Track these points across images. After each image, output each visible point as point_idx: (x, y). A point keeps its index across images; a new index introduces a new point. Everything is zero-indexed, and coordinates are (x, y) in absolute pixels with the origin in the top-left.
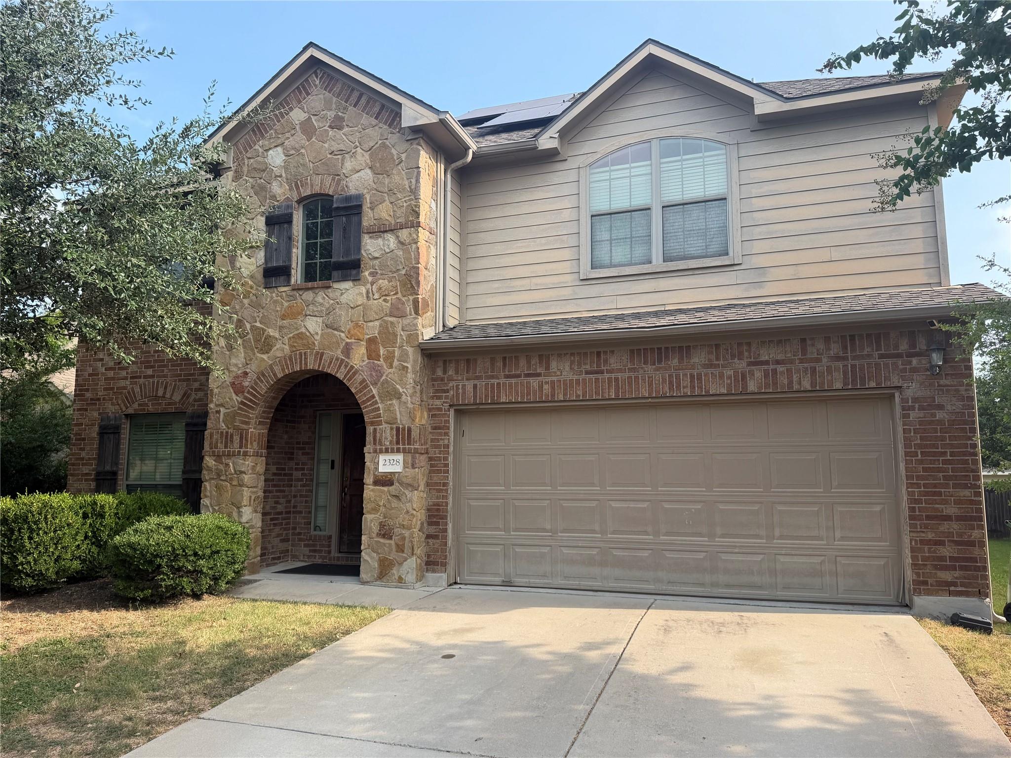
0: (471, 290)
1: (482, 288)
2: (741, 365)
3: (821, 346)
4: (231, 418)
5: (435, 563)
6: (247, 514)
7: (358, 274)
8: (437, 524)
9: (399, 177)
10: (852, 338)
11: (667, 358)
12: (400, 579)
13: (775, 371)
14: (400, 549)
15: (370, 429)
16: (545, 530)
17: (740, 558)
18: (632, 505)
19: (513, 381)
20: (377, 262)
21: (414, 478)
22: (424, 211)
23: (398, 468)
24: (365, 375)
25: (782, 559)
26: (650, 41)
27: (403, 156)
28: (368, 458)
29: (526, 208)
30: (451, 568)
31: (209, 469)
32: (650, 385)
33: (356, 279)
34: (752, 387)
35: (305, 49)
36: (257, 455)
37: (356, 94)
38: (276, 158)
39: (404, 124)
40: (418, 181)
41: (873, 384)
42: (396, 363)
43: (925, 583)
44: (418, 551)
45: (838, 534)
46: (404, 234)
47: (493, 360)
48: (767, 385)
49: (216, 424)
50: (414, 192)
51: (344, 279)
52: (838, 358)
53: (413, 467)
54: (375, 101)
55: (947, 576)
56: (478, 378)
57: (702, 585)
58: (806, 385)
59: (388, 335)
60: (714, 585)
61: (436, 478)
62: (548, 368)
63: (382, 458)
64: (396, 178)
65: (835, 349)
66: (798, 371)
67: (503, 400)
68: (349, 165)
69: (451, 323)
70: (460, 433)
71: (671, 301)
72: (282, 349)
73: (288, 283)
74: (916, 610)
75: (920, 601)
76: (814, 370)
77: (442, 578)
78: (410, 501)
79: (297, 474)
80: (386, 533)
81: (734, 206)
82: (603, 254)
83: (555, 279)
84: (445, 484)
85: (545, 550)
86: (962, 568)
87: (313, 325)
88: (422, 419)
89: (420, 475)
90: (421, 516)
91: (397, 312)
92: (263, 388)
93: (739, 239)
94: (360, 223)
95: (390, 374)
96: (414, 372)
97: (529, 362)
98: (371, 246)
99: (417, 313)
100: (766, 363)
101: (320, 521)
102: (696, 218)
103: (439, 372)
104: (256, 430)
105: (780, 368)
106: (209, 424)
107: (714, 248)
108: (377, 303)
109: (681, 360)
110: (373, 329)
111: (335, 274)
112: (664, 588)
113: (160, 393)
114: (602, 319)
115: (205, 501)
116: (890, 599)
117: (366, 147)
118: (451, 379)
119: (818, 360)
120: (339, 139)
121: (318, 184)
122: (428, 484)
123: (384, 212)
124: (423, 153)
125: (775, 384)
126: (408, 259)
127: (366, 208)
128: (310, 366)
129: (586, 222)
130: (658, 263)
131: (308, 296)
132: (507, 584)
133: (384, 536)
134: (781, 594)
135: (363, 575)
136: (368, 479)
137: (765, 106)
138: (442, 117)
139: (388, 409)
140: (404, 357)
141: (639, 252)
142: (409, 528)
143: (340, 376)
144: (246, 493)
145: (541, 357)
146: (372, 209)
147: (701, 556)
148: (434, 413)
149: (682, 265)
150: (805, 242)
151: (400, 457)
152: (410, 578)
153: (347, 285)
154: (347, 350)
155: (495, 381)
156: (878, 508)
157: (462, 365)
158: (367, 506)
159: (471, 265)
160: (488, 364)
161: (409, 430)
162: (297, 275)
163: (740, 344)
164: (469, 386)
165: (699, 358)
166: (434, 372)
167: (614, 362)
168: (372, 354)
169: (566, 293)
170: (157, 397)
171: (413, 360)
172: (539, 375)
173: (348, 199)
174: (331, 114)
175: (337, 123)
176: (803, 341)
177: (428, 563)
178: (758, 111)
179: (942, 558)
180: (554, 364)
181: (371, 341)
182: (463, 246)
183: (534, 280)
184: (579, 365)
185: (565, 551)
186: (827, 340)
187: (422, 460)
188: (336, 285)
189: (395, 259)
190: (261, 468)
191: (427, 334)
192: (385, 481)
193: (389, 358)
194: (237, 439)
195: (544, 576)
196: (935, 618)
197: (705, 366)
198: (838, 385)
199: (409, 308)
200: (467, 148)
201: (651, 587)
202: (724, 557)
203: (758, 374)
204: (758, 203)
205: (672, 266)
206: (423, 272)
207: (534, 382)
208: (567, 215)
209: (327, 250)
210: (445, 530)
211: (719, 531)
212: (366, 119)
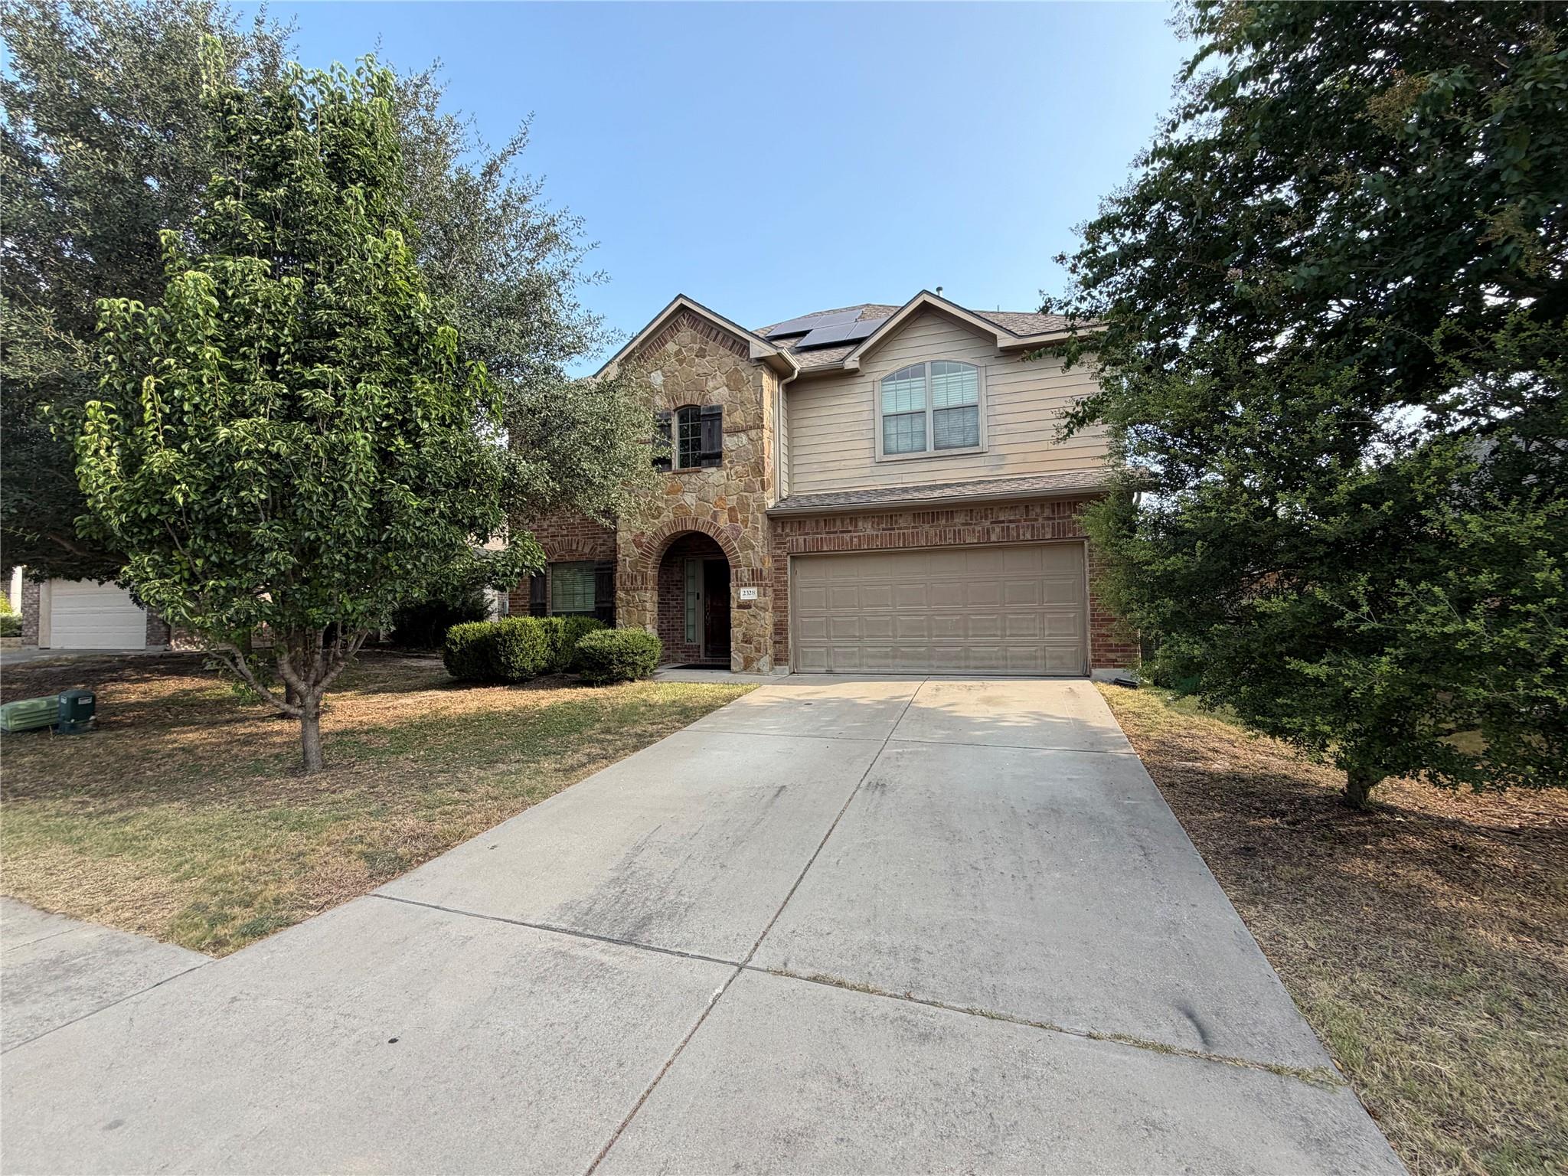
0: (796, 470)
1: (803, 469)
2: (987, 524)
3: (1038, 510)
4: (634, 564)
5: (781, 660)
6: (649, 627)
7: (720, 462)
8: (781, 634)
9: (748, 393)
10: (1059, 504)
11: (938, 519)
12: (759, 670)
13: (1008, 527)
14: (758, 650)
15: (733, 571)
16: (855, 637)
17: (984, 649)
18: (914, 618)
19: (832, 536)
20: (733, 453)
21: (766, 603)
22: (766, 416)
23: (754, 597)
24: (729, 533)
25: (1011, 649)
26: (925, 292)
27: (751, 378)
28: (732, 590)
29: (836, 410)
30: (791, 662)
31: (621, 600)
32: (927, 537)
33: (719, 466)
34: (993, 538)
35: (677, 299)
36: (653, 589)
37: (714, 332)
38: (657, 378)
39: (752, 356)
40: (761, 395)
41: (1071, 535)
42: (749, 525)
43: (1099, 661)
44: (769, 652)
45: (1047, 633)
46: (753, 433)
47: (817, 522)
48: (1003, 537)
49: (624, 569)
50: (760, 403)
51: (711, 465)
52: (1049, 518)
53: (765, 596)
54: (729, 338)
55: (1112, 656)
56: (807, 534)
57: (959, 667)
58: (1028, 536)
59: (744, 505)
60: (967, 667)
61: (779, 603)
62: (856, 526)
63: (742, 590)
64: (746, 394)
65: (1047, 512)
66: (1023, 527)
67: (825, 549)
68: (711, 384)
69: (785, 495)
70: (794, 573)
71: (940, 478)
72: (668, 516)
73: (670, 470)
74: (1093, 677)
75: (1096, 672)
76: (1033, 526)
77: (786, 669)
78: (764, 618)
79: (674, 603)
80: (747, 640)
81: (983, 411)
82: (893, 445)
83: (858, 462)
84: (786, 607)
85: (856, 649)
86: (1122, 651)
87: (689, 499)
88: (769, 564)
89: (769, 600)
90: (770, 629)
91: (749, 488)
92: (656, 543)
93: (986, 434)
94: (721, 425)
95: (746, 532)
96: (763, 531)
97: (842, 523)
98: (729, 442)
99: (763, 489)
100: (1003, 522)
101: (691, 636)
102: (955, 420)
103: (779, 531)
104: (652, 572)
105: (1012, 525)
106: (619, 569)
107: (970, 440)
108: (734, 482)
109: (947, 520)
110: (732, 501)
111: (704, 462)
112: (935, 671)
113: (574, 547)
114: (892, 491)
115: (619, 621)
116: (1079, 672)
117: (723, 371)
118: (787, 535)
119: (1036, 520)
120: (704, 365)
121: (691, 398)
122: (773, 608)
123: (738, 418)
124: (764, 375)
125: (1008, 536)
126: (756, 451)
127: (724, 415)
128: (689, 528)
129: (879, 420)
130: (930, 450)
131: (685, 478)
132: (830, 672)
133: (746, 642)
134: (1010, 671)
135: (733, 668)
136: (734, 604)
137: (1005, 341)
138: (779, 351)
139: (746, 557)
140: (755, 520)
141: (918, 442)
142: (763, 636)
143: (710, 534)
144: (648, 615)
145: (851, 519)
146: (729, 415)
147: (959, 649)
148: (776, 559)
149: (947, 452)
150: (1032, 437)
151: (755, 589)
152: (766, 669)
153: (713, 470)
154: (715, 516)
155: (819, 536)
156: (1072, 615)
157: (796, 525)
158: (733, 622)
159: (796, 452)
160: (814, 524)
161: (761, 571)
162: (676, 464)
163: (986, 509)
164: (801, 539)
165: (959, 519)
166: (775, 530)
167: (902, 522)
168: (733, 519)
169: (866, 472)
170: (572, 551)
171: (762, 522)
172: (850, 531)
173: (712, 408)
174: (696, 347)
175: (701, 354)
176: (1027, 507)
177: (775, 660)
178: (1000, 345)
179: (1111, 645)
180: (860, 524)
181: (732, 509)
182: (790, 438)
183: (843, 463)
184: (878, 524)
185: (869, 649)
186: (1042, 506)
187: (770, 591)
188: (704, 470)
189: (747, 451)
190: (656, 598)
191: (771, 504)
192: (745, 606)
193: (745, 522)
194: (639, 578)
195: (855, 666)
196: (1103, 681)
197: (963, 524)
198: (1049, 536)
199: (758, 486)
200: (793, 369)
201: (926, 671)
202: (973, 649)
203: (998, 530)
204: (999, 409)
205: (941, 453)
206: (766, 460)
207: (847, 536)
208: (865, 416)
209: (697, 445)
210: (787, 638)
211: (970, 633)
212: (722, 351)
